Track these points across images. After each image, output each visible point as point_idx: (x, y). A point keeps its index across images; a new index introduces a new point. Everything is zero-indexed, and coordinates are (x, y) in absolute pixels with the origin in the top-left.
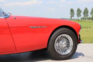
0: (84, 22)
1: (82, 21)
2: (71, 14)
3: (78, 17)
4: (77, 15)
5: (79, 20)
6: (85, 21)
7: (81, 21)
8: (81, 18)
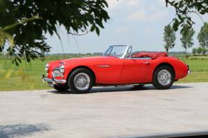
0: (202, 59)
1: (196, 59)
2: (166, 40)
3: (185, 47)
4: (183, 42)
5: (187, 57)
6: (204, 57)
7: (192, 59)
8: (194, 51)
